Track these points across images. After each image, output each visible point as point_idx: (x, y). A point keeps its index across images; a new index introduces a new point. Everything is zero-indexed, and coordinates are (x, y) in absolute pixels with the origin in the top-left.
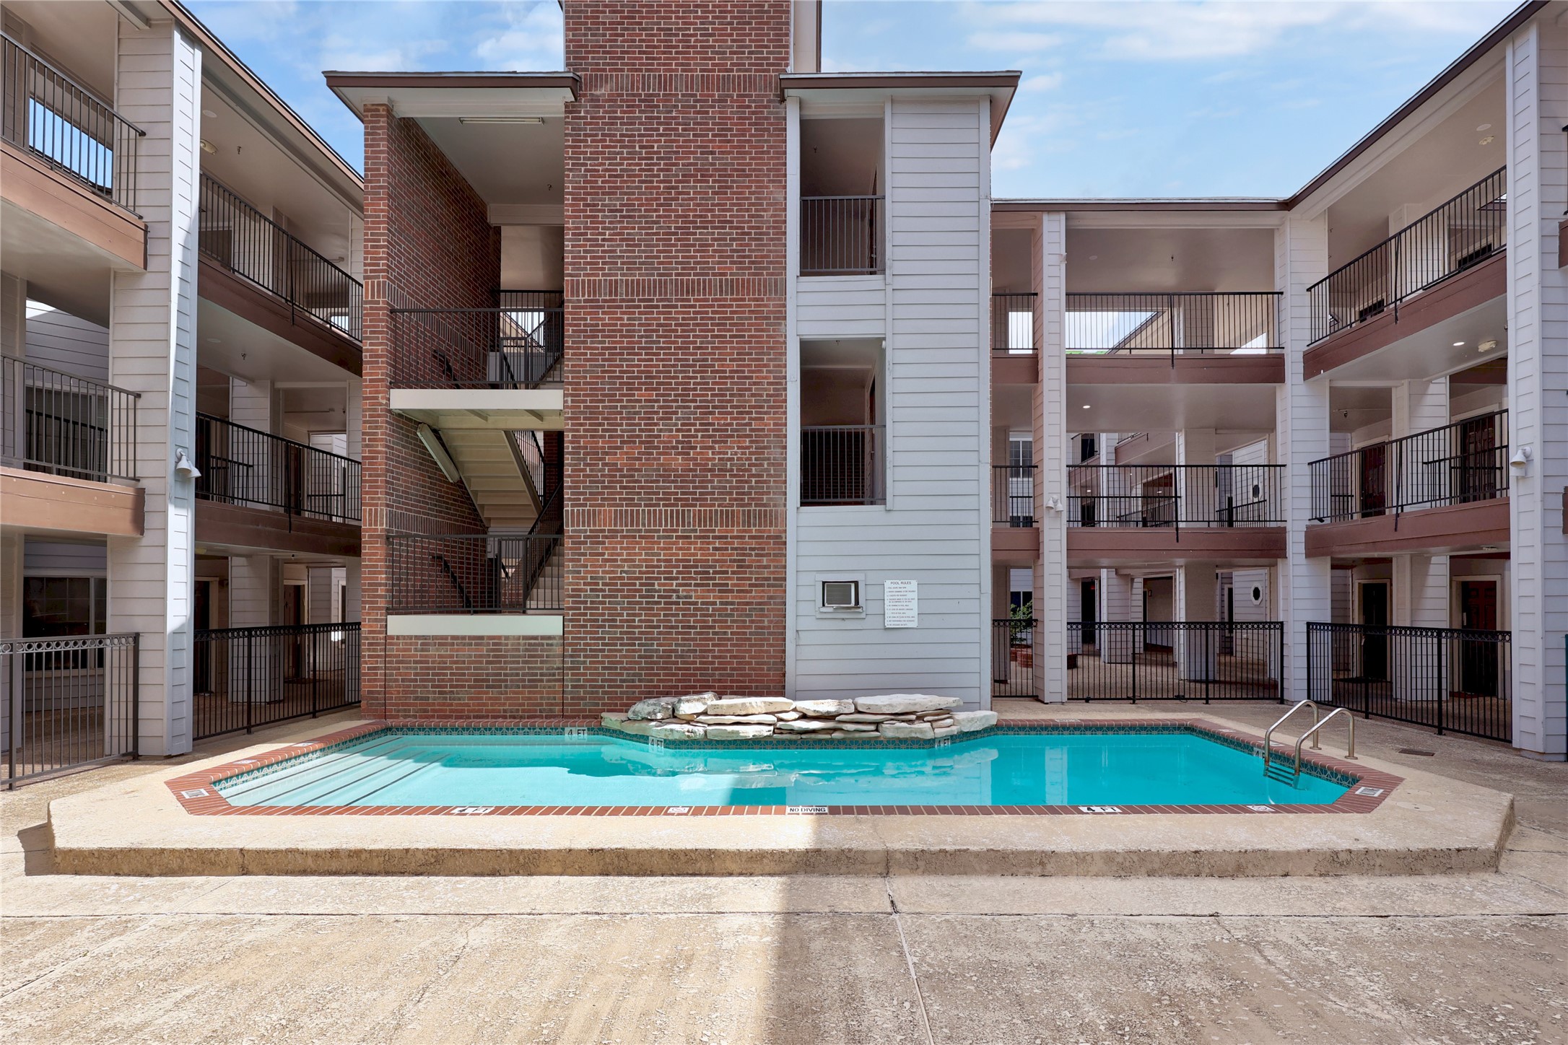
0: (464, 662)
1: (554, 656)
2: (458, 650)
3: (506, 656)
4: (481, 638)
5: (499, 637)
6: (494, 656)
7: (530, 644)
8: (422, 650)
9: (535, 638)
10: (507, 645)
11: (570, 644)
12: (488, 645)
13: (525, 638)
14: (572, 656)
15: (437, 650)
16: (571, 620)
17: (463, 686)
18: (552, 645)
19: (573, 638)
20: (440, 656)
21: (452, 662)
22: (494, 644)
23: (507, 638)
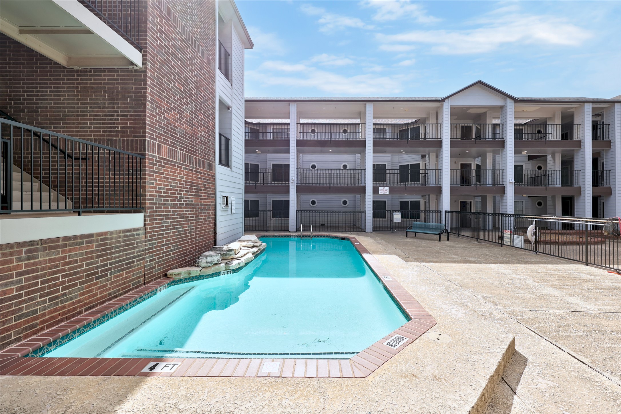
0: (76, 261)
1: (140, 242)
2: (70, 251)
3: (110, 249)
4: (91, 236)
5: (106, 233)
6: (103, 250)
7: (127, 236)
8: (29, 258)
9: (129, 231)
10: (111, 239)
11: (149, 233)
12: (98, 241)
13: (125, 231)
14: (149, 241)
15: (48, 255)
16: (149, 216)
17: (75, 285)
18: (139, 235)
19: (150, 228)
20: (51, 261)
21: (64, 265)
22: (102, 240)
23: (111, 233)
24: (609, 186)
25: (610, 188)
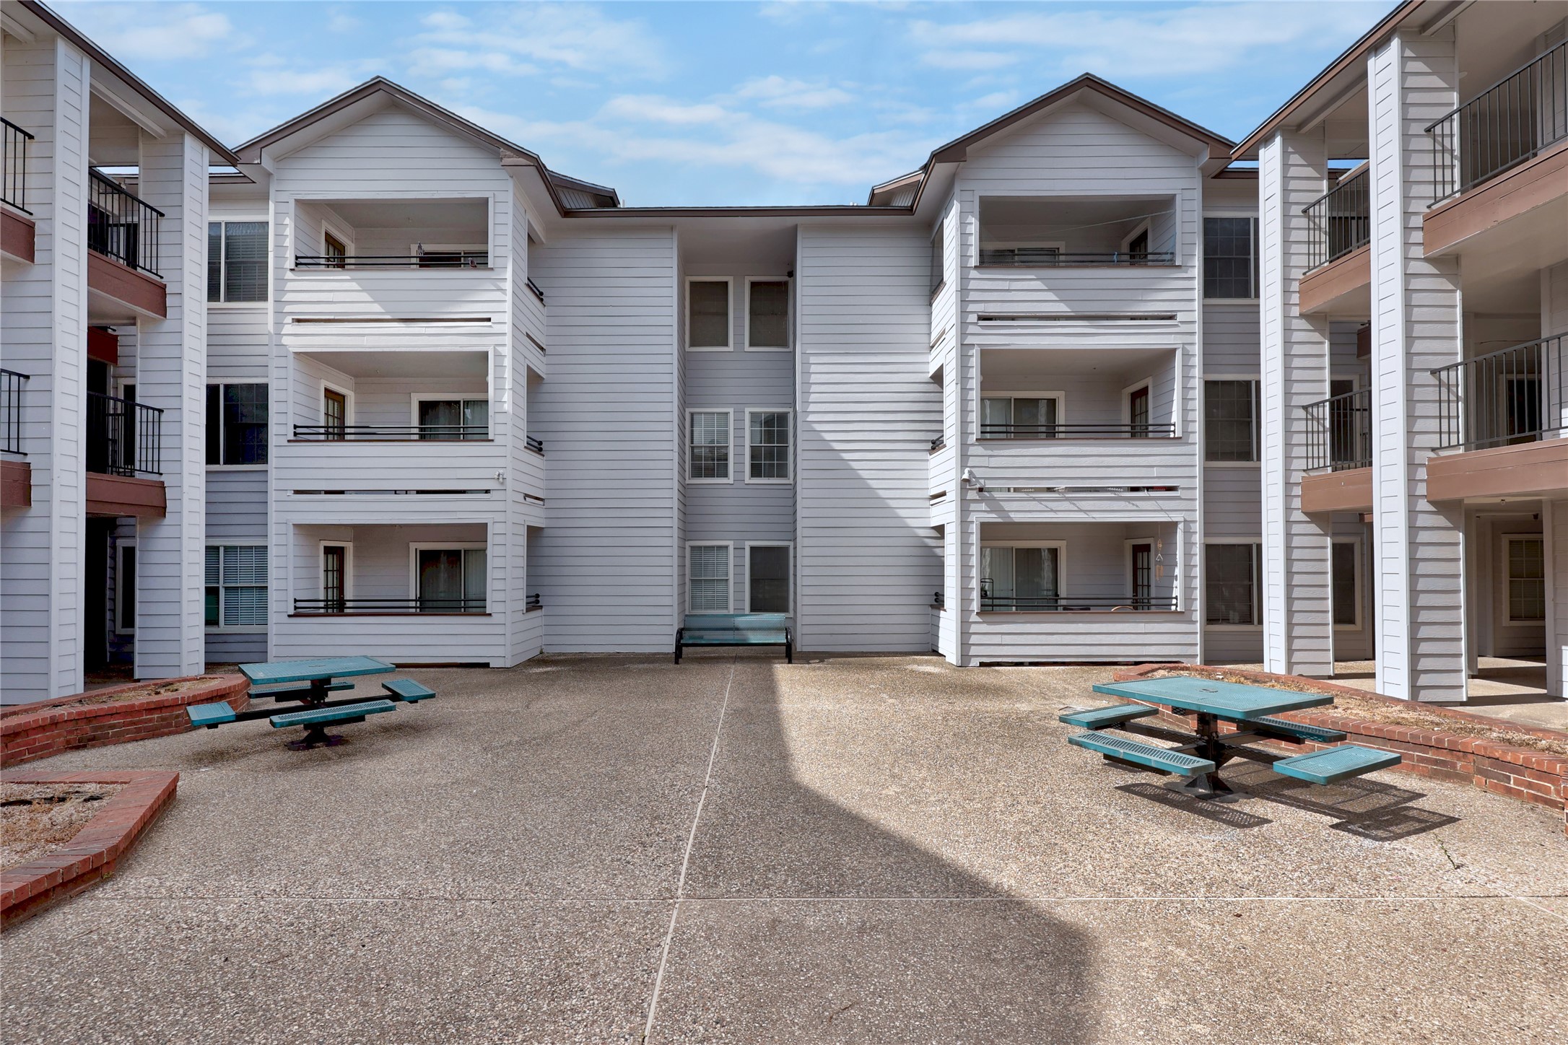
24: (155, 477)
25: (162, 486)
